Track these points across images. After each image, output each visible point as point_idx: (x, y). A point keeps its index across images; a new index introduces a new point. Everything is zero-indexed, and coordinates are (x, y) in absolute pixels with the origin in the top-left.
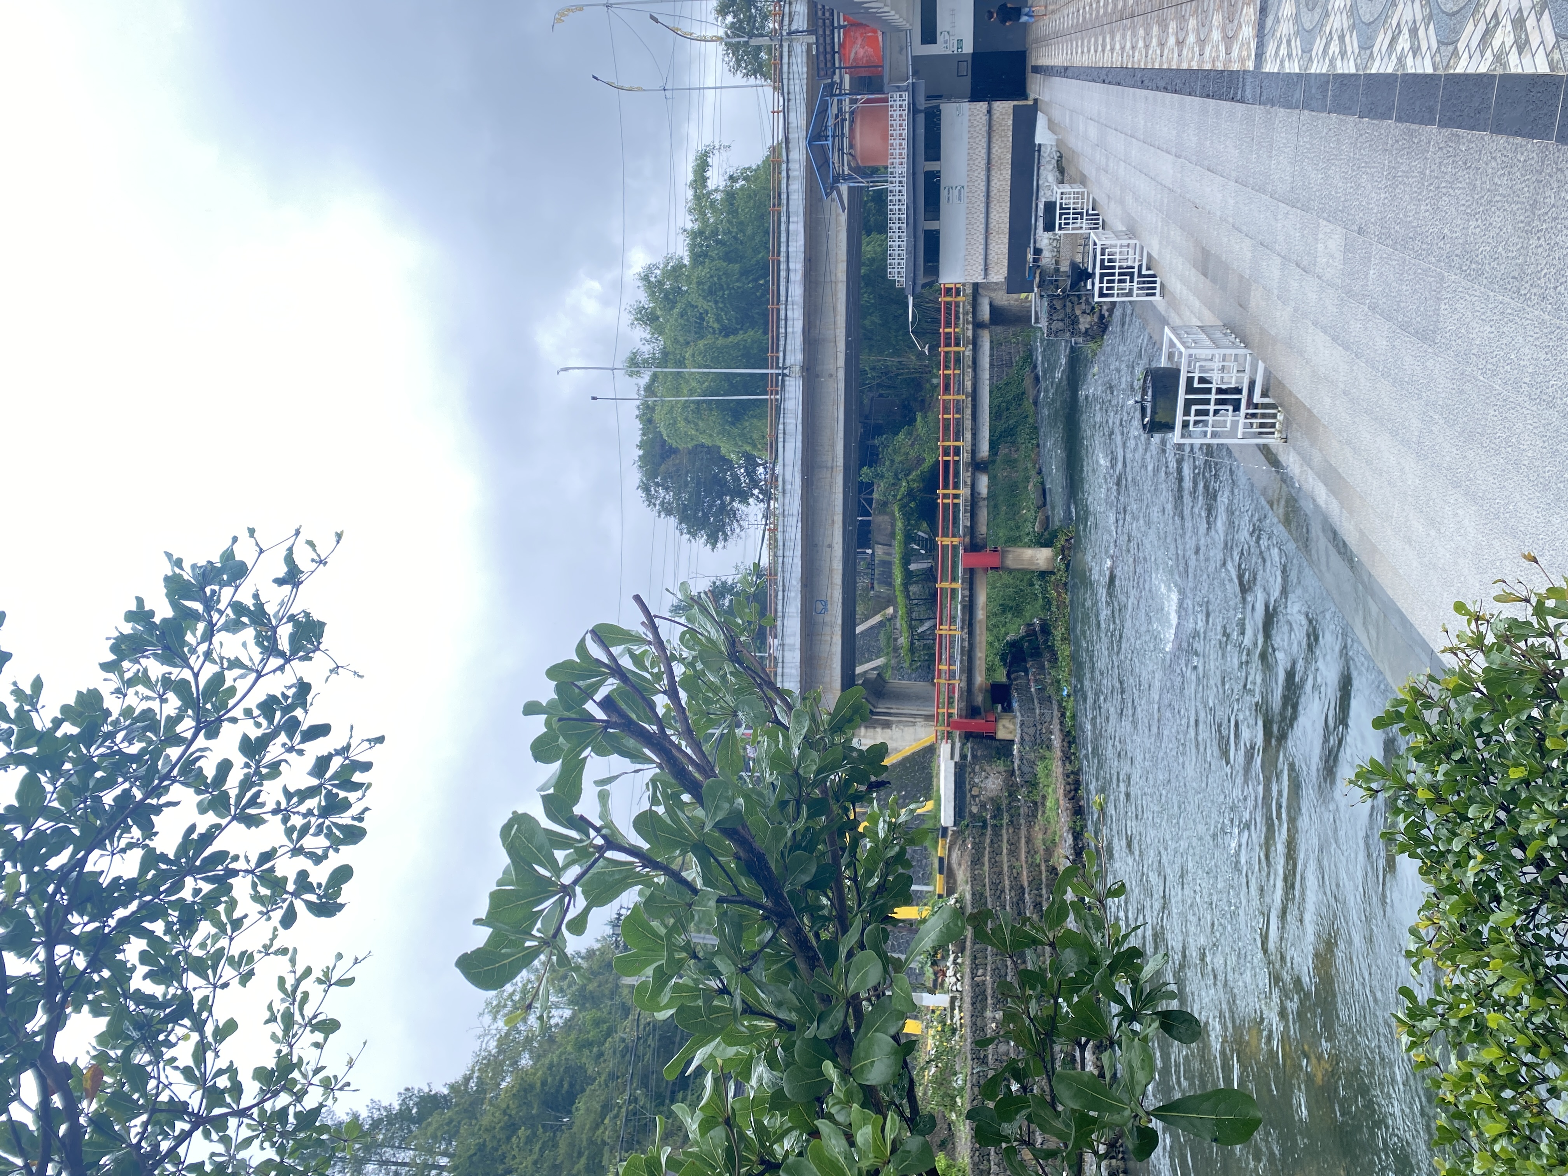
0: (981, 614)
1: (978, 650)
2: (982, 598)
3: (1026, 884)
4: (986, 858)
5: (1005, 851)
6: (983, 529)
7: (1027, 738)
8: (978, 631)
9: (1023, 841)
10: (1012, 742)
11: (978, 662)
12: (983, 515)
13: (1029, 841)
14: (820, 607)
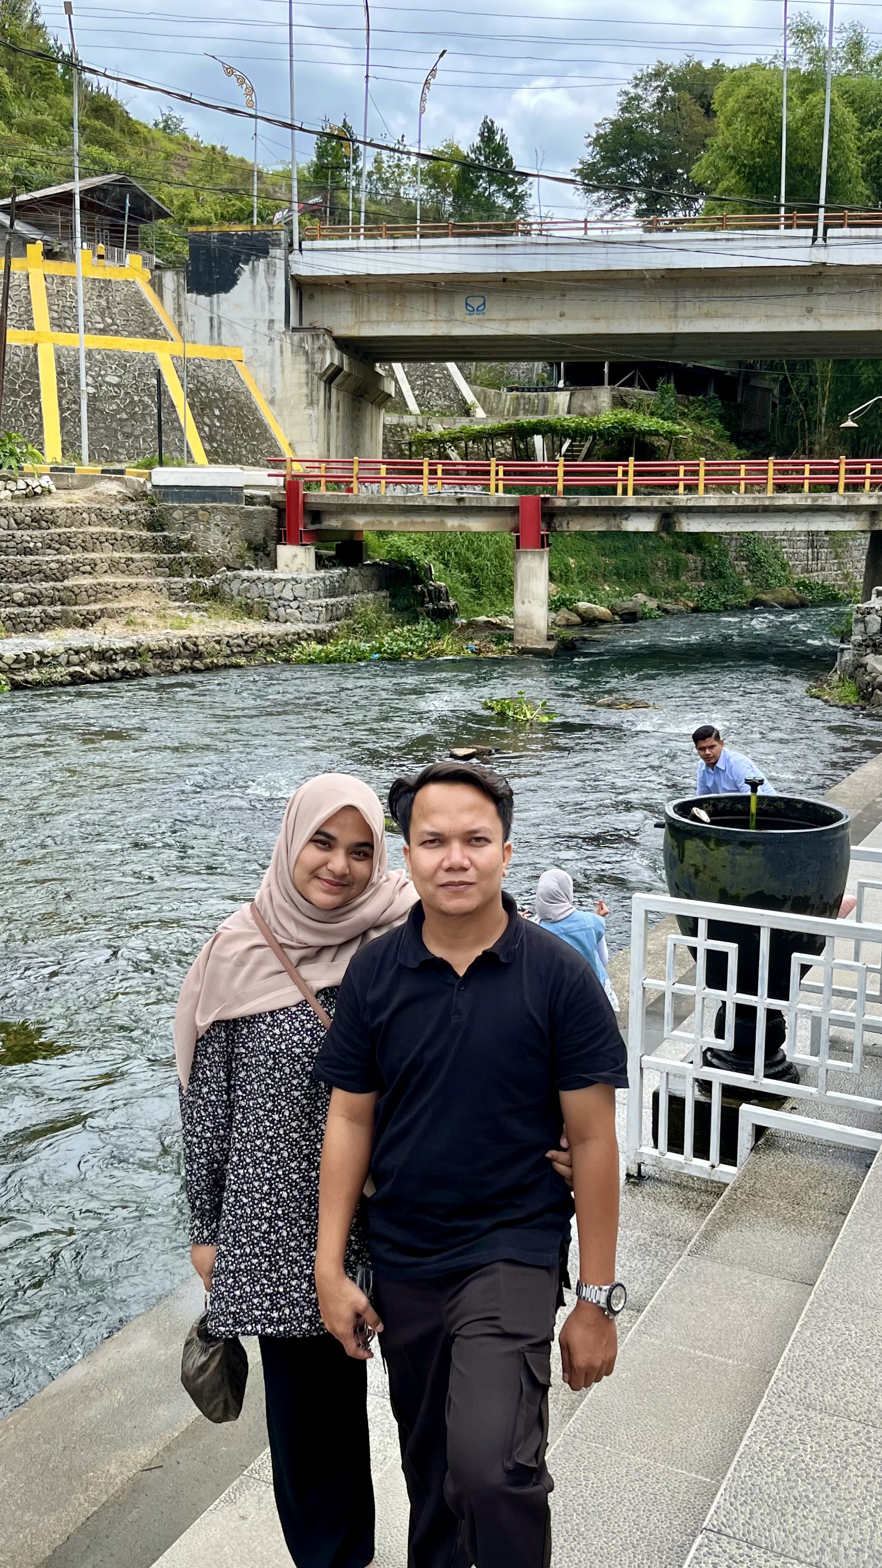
0: (452, 523)
1: (403, 519)
2: (476, 525)
3: (66, 583)
4: (106, 529)
5: (116, 555)
6: (576, 525)
7: (277, 587)
8: (429, 520)
9: (133, 580)
10: (274, 566)
11: (385, 519)
12: (596, 525)
13: (132, 588)
14: (476, 303)
